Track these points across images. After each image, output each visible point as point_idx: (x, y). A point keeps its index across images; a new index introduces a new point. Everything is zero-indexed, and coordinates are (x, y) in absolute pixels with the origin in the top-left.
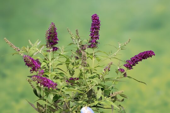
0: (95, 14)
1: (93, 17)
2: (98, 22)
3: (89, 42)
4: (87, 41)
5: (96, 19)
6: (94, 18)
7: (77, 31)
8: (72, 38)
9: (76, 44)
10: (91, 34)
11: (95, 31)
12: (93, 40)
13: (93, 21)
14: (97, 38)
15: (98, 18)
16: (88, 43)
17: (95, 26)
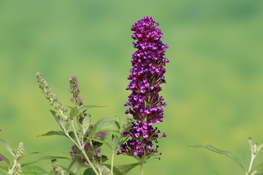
0: (147, 20)
1: (139, 32)
2: (160, 48)
3: (125, 134)
4: (115, 128)
5: (151, 40)
6: (144, 35)
7: (73, 82)
8: (53, 113)
9: (71, 134)
10: (132, 101)
11: (146, 89)
12: (141, 125)
13: (140, 48)
14: (157, 115)
15: (159, 33)
16: (119, 135)
17: (148, 67)
